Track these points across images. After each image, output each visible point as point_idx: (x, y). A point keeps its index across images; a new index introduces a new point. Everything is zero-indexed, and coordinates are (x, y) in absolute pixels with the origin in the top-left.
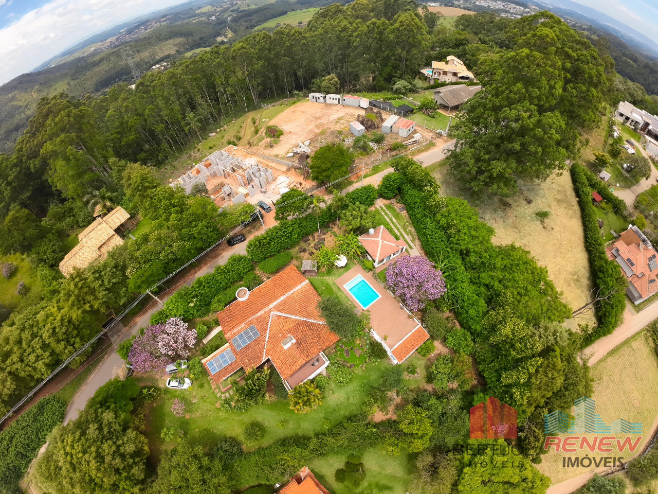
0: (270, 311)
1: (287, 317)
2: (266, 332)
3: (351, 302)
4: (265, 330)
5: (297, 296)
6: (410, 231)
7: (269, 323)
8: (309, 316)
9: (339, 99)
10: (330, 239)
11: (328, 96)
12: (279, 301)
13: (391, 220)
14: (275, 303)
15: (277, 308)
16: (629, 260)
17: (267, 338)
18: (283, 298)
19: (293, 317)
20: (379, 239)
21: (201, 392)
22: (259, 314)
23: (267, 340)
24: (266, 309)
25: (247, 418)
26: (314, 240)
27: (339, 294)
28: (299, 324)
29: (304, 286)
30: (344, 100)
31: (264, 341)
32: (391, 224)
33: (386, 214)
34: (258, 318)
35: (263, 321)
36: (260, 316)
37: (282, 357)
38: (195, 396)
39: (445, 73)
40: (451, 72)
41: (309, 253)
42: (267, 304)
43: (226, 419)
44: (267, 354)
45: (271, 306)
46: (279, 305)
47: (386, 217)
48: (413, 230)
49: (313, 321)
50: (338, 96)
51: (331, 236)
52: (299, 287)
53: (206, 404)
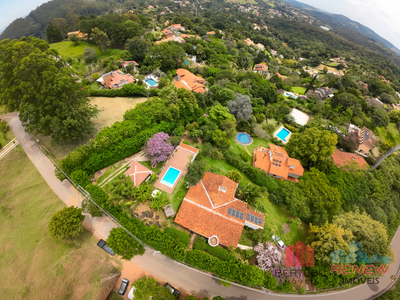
0: (214, 210)
1: (211, 199)
2: (226, 205)
3: (180, 179)
4: (224, 206)
5: (196, 200)
6: (118, 165)
7: (220, 206)
8: (203, 190)
10: (140, 209)
12: (205, 208)
13: (111, 177)
14: (208, 209)
15: (210, 207)
16: (121, 81)
17: (227, 203)
18: (203, 207)
19: (208, 197)
20: (134, 174)
22: (220, 214)
23: (228, 203)
24: (215, 213)
26: (145, 220)
27: (178, 188)
28: (210, 191)
29: (189, 199)
31: (229, 204)
32: (115, 176)
33: (107, 181)
34: (222, 214)
35: (222, 210)
36: (221, 213)
37: (230, 189)
41: (158, 219)
42: (212, 214)
44: (233, 199)
45: (211, 211)
46: (207, 206)
47: (109, 181)
48: (117, 163)
49: (204, 187)
51: (138, 210)
52: (191, 202)
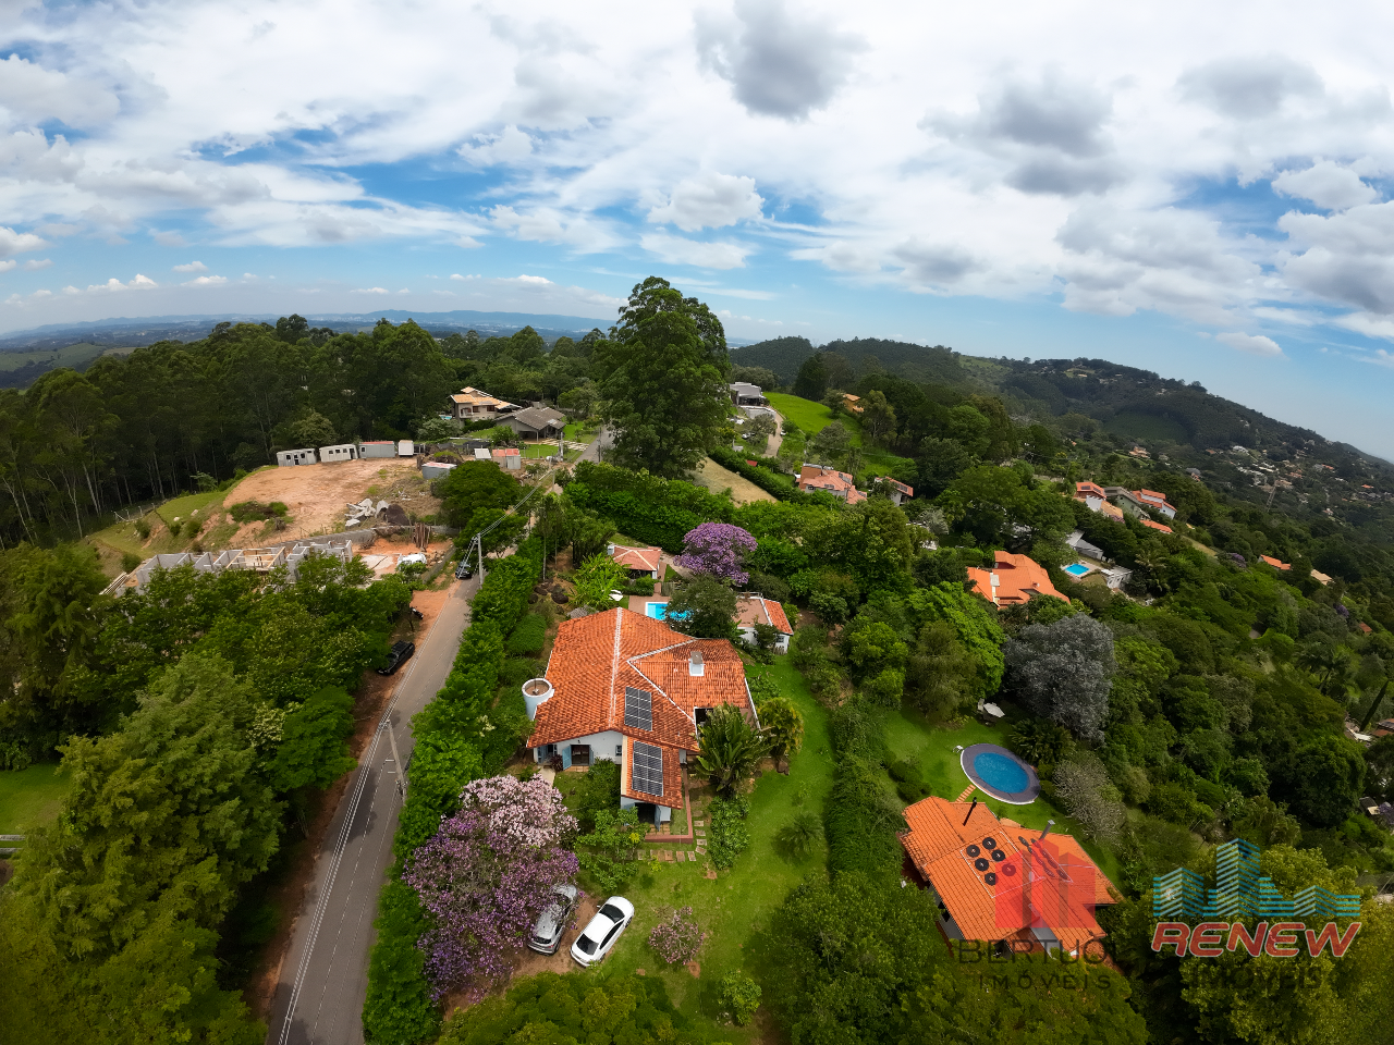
0: (623, 660)
1: (652, 656)
2: (651, 687)
8: (669, 643)
9: (352, 450)
11: (324, 451)
12: (617, 644)
14: (617, 649)
17: (660, 692)
18: (618, 639)
20: (630, 550)
21: (661, 893)
22: (616, 672)
23: (665, 694)
25: (761, 851)
30: (363, 450)
31: (663, 697)
34: (621, 677)
35: (632, 677)
36: (622, 673)
37: (711, 688)
38: (662, 911)
39: (476, 409)
40: (484, 406)
43: (745, 884)
45: (617, 654)
46: (625, 647)
49: (681, 645)
50: (348, 446)
52: (619, 619)
53: (694, 896)
